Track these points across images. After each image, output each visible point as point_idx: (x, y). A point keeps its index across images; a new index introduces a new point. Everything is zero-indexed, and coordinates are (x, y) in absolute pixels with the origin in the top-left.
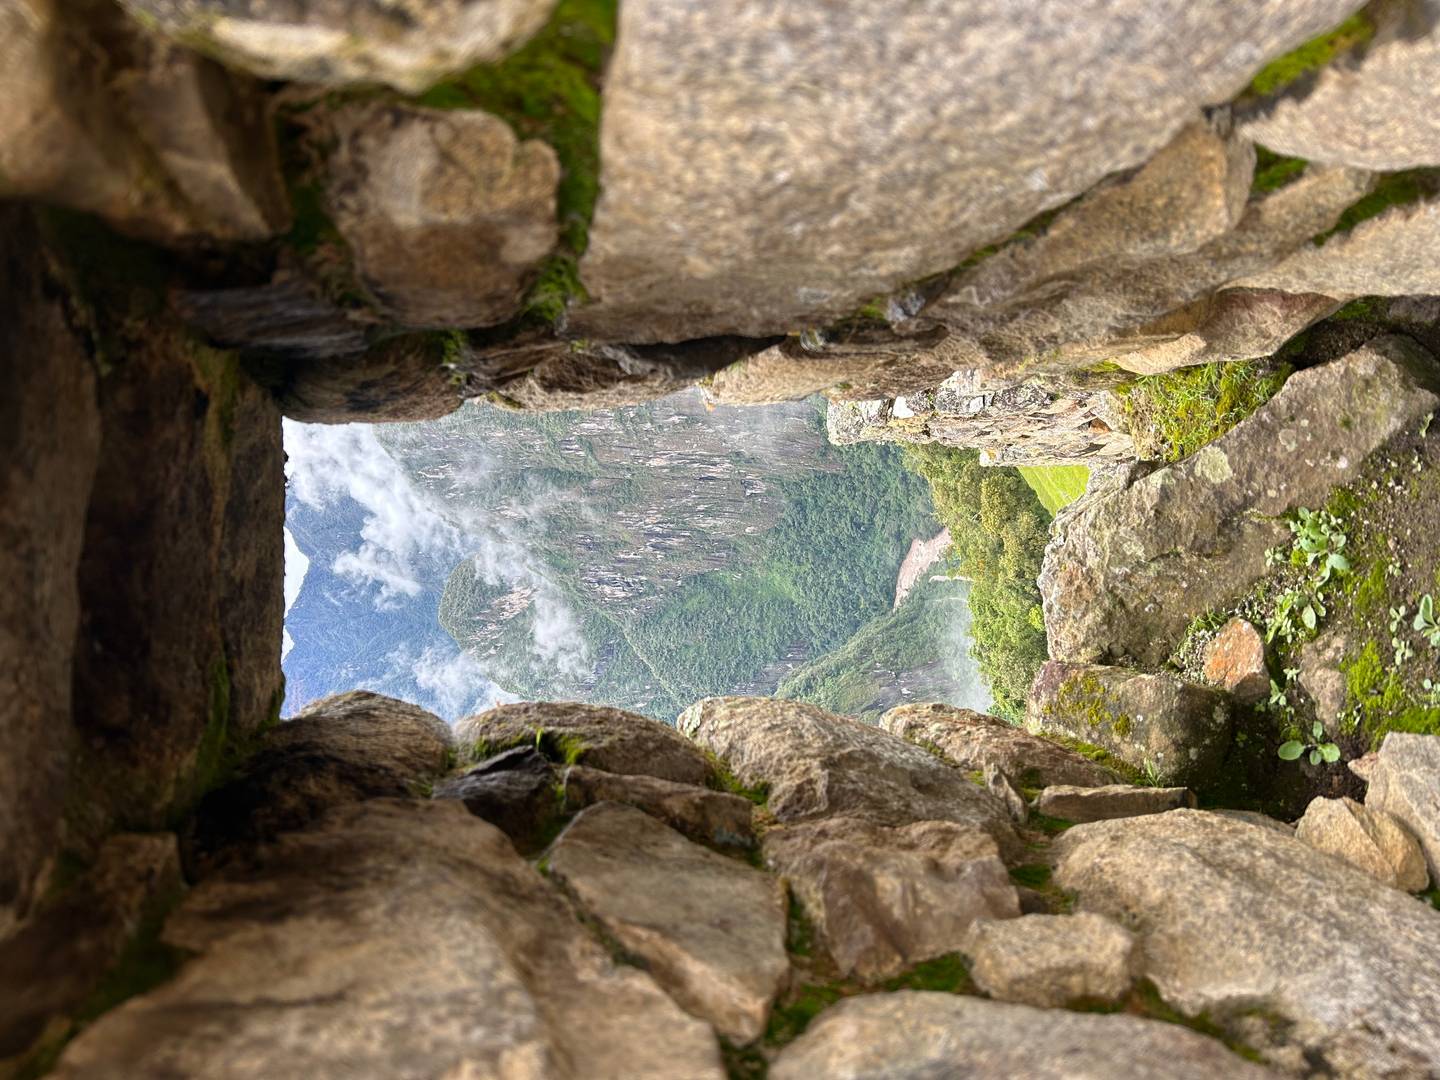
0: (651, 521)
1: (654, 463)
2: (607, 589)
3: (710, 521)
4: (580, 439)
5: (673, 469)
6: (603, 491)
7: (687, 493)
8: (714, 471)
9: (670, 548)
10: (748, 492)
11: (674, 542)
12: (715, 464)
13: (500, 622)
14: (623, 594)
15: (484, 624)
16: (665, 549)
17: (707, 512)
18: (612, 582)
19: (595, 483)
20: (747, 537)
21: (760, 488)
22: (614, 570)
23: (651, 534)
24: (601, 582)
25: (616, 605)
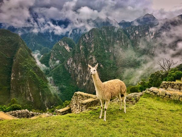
0: (79, 68)
2: (69, 61)
3: (79, 77)
4: (92, 57)
5: (87, 71)
6: (84, 61)
7: (84, 73)
8: (87, 77)
11: (76, 71)
13: (64, 45)
14: (68, 63)
15: (64, 43)
16: (75, 70)
18: (70, 62)
19: (86, 60)
20: (76, 83)
21: (84, 84)
22: (72, 62)
23: (77, 68)
24: (70, 60)
25: (66, 63)
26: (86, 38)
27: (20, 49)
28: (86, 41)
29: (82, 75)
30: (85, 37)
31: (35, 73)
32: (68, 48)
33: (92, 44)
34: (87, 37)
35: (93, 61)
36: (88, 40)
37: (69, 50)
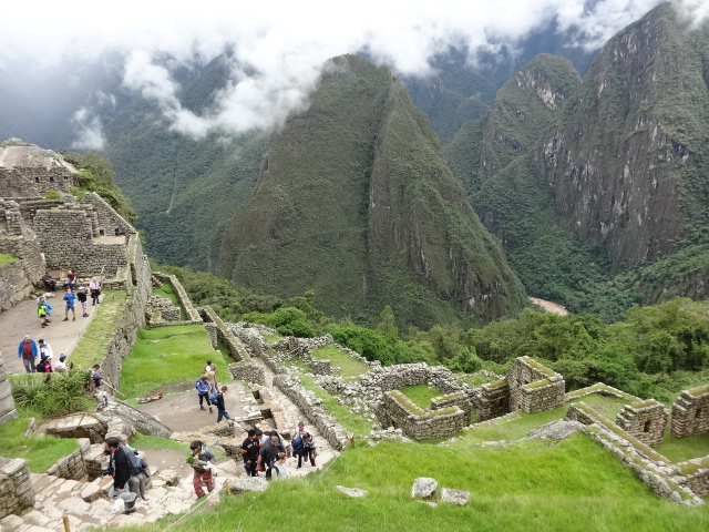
0: (589, 168)
1: (627, 170)
2: (550, 145)
3: (586, 202)
4: (647, 126)
5: (622, 181)
6: (611, 140)
7: (605, 189)
8: (618, 204)
9: (572, 179)
10: (602, 224)
11: (575, 181)
12: (622, 205)
13: (536, 86)
14: (547, 152)
15: (536, 78)
16: (572, 177)
17: (592, 200)
18: (554, 147)
19: (617, 136)
20: (575, 222)
21: (604, 230)
22: (562, 148)
23: (582, 169)
24: (555, 141)
25: (541, 149)
26: (626, 51)
27: (394, 113)
28: (628, 62)
29: (597, 194)
30: (624, 47)
31: (435, 190)
32: (548, 96)
33: (652, 70)
34: (629, 46)
35: (649, 140)
36: (637, 54)
37: (552, 102)
